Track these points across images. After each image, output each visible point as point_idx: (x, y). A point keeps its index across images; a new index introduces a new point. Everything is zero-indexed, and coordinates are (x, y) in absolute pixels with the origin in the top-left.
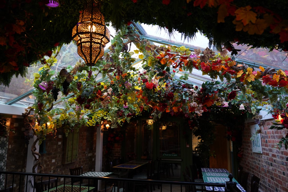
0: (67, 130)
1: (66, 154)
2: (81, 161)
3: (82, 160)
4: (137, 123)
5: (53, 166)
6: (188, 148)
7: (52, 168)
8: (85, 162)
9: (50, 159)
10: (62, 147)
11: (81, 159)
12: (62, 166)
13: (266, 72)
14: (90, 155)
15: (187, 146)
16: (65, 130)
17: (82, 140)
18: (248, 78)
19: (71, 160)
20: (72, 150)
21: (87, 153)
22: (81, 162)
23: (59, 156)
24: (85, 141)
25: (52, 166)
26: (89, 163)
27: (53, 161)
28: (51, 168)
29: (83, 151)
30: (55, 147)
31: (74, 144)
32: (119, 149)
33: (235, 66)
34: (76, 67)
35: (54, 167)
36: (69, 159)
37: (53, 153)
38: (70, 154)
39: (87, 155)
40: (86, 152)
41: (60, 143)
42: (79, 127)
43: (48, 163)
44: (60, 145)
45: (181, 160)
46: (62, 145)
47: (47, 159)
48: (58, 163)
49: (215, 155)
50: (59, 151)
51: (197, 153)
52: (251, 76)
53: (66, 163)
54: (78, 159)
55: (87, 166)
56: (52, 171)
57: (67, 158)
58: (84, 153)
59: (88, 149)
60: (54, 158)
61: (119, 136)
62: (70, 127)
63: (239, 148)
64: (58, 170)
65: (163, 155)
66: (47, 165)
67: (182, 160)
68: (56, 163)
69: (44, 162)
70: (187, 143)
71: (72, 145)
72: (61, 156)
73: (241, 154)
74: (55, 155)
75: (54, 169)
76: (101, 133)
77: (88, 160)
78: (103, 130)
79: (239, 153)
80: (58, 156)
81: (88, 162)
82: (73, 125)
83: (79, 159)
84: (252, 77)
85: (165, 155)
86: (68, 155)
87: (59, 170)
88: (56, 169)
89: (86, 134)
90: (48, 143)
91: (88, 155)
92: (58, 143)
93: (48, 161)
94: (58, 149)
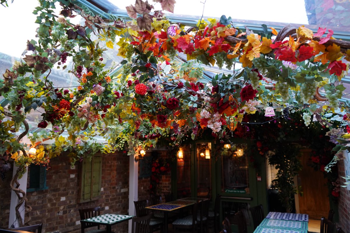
0: (73, 159)
1: (82, 190)
2: (109, 198)
3: (111, 197)
4: (191, 147)
5: (63, 205)
6: (259, 181)
7: (62, 208)
8: (116, 200)
9: (57, 196)
10: (76, 181)
11: (109, 196)
12: (77, 206)
13: (280, 38)
14: (124, 191)
15: (258, 179)
16: (71, 159)
17: (109, 171)
18: (250, 53)
19: (90, 198)
20: (91, 185)
21: (120, 188)
22: (109, 200)
23: (73, 193)
24: (115, 173)
25: (61, 206)
26: (123, 200)
27: (63, 199)
28: (59, 208)
29: (112, 186)
30: (65, 181)
31: (94, 177)
32: (167, 183)
33: (233, 36)
34: (16, 68)
35: (64, 207)
36: (86, 196)
37: (62, 188)
38: (87, 189)
39: (118, 190)
40: (117, 187)
41: (72, 176)
42: (92, 155)
43: (54, 201)
44: (72, 178)
45: (250, 199)
46: (76, 179)
47: (52, 197)
48: (70, 202)
49: (302, 193)
50: (72, 186)
51: (275, 189)
52: (255, 49)
53: (82, 201)
54: (104, 196)
55: (119, 205)
56: (61, 212)
57: (83, 195)
58: (114, 188)
59: (120, 182)
60: (63, 195)
61: (164, 165)
62: (78, 155)
63: (332, 183)
64: (70, 211)
65: (226, 191)
66: (53, 204)
67: (252, 199)
68: (68, 202)
69: (47, 200)
70: (257, 175)
71: (91, 178)
72: (75, 193)
73: (337, 191)
74: (66, 190)
75: (65, 210)
76: (134, 162)
77: (121, 197)
78: (137, 158)
79: (334, 190)
80: (71, 192)
81: (121, 199)
82: (82, 152)
83: (106, 196)
84: (257, 51)
85: (229, 191)
86: (84, 192)
87: (72, 211)
88: (68, 209)
89: (116, 164)
90: (54, 177)
91: (120, 191)
92: (70, 176)
93: (53, 199)
94: (71, 183)
